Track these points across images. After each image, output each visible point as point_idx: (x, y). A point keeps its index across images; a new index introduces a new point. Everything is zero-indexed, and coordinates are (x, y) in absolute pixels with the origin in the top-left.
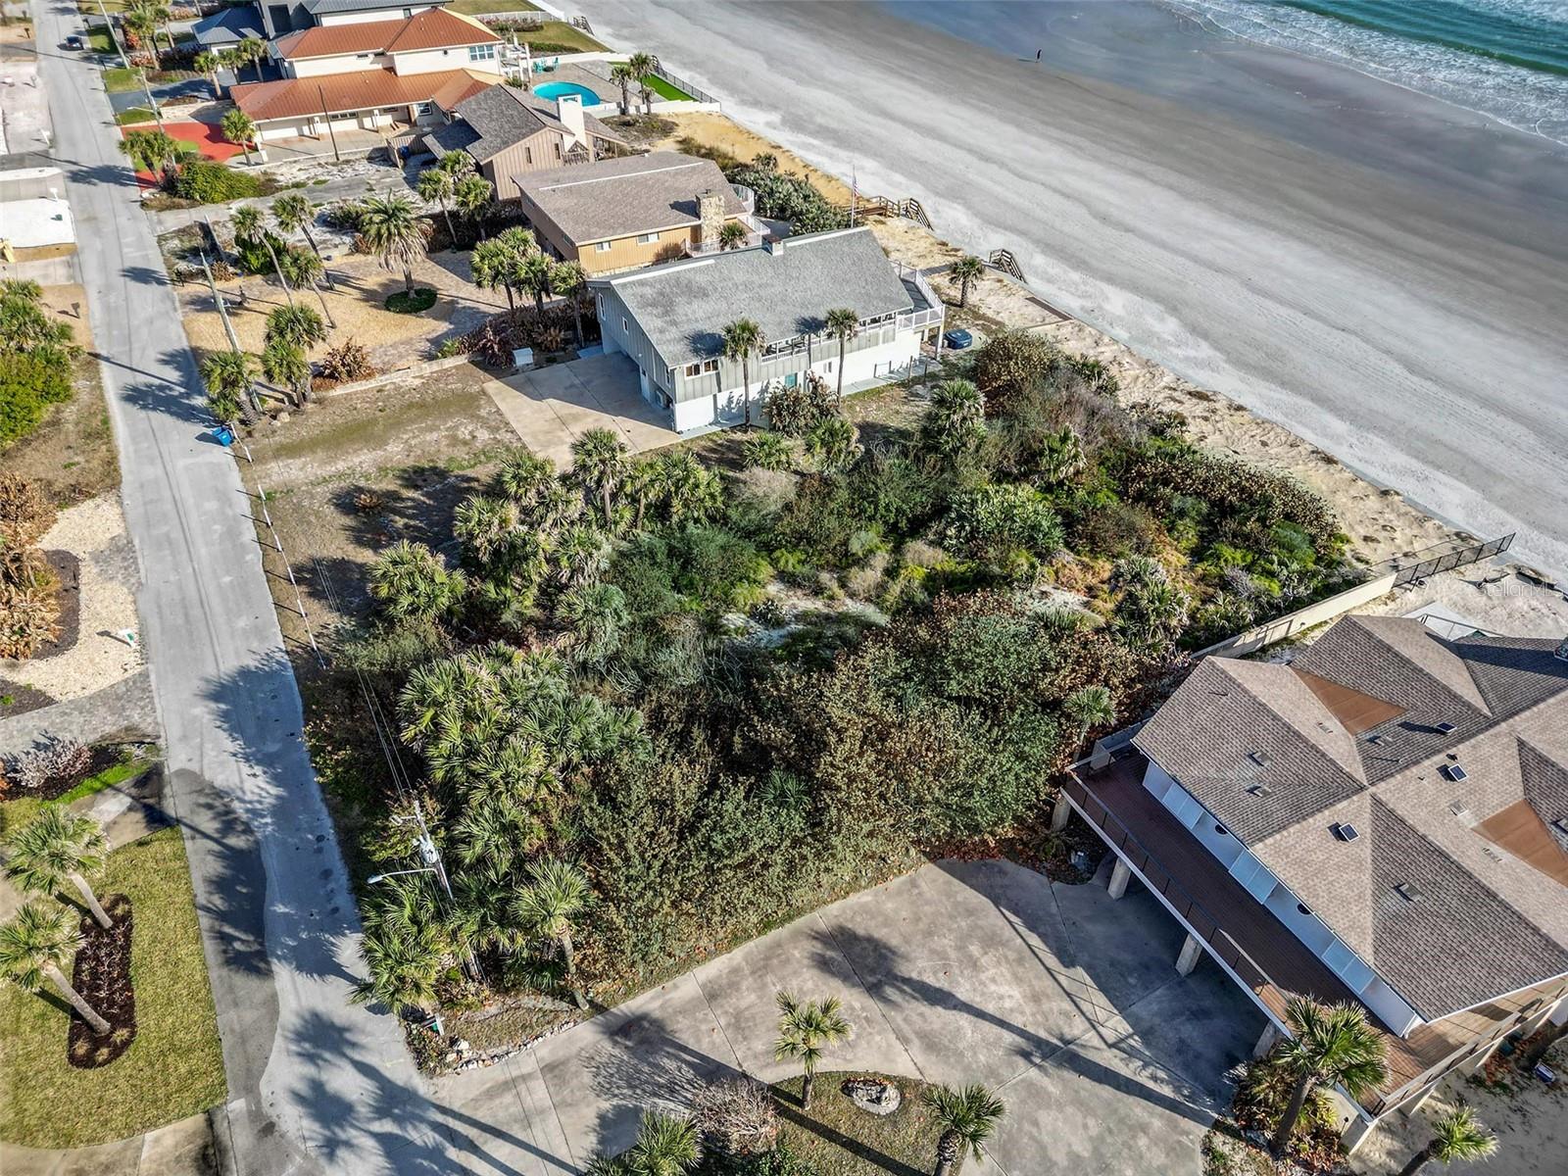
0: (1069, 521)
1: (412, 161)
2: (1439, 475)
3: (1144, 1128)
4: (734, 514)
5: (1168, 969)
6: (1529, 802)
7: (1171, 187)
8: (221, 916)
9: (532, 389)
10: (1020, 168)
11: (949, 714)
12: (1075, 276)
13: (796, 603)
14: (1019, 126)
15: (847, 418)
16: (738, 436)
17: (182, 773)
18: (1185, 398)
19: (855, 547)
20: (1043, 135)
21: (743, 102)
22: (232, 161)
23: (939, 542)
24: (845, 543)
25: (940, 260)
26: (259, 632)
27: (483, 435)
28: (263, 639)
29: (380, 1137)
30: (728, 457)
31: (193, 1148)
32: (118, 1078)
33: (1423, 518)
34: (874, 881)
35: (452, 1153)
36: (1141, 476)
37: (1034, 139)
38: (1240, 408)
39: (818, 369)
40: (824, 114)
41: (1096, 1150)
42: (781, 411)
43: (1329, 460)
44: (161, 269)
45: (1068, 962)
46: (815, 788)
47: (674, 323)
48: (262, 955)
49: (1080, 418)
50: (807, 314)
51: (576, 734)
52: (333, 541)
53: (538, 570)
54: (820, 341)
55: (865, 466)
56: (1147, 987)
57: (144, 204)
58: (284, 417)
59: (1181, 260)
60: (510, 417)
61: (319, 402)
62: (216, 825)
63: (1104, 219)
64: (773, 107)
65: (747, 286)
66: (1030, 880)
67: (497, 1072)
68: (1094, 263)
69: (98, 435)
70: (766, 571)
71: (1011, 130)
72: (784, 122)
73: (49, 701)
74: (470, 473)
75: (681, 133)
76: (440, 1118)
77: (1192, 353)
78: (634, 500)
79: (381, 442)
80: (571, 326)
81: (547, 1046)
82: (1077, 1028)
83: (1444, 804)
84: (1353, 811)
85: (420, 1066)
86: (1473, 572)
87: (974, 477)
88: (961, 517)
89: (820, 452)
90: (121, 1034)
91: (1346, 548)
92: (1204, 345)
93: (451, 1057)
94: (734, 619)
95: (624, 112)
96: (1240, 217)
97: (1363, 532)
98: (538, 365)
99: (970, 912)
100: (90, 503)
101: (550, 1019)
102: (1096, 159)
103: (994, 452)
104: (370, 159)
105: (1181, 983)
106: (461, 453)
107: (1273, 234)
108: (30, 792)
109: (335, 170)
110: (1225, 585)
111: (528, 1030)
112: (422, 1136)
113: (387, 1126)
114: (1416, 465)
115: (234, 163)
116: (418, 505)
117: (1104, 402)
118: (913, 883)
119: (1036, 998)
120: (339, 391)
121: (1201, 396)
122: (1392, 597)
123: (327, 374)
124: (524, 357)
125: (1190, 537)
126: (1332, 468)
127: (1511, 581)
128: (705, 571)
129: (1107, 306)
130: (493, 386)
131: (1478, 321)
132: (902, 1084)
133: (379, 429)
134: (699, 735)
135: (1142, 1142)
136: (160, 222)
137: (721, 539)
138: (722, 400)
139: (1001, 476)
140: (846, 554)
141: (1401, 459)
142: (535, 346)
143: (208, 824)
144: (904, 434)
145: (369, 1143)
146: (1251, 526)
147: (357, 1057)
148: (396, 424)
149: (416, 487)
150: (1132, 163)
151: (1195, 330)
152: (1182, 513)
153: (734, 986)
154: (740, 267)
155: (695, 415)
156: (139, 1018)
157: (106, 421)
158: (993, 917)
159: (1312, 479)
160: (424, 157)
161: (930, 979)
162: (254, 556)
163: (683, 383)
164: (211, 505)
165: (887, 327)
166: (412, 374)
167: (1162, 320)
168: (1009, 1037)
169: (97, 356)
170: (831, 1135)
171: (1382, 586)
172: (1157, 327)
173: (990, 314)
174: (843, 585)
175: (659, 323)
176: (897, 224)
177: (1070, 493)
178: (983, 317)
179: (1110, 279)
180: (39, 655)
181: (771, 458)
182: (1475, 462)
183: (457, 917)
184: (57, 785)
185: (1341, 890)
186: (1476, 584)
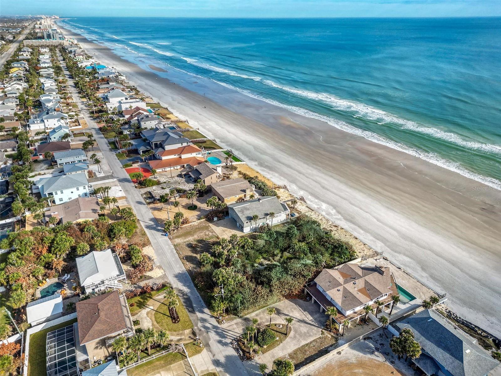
0: (310, 249)
1: (186, 176)
2: (378, 241)
4: (255, 247)
5: (319, 312)
6: (365, 287)
7: (338, 180)
8: (186, 306)
9: (218, 225)
10: (307, 175)
11: (289, 277)
12: (316, 201)
13: (266, 262)
14: (308, 164)
15: (273, 230)
16: (254, 233)
17: (176, 288)
18: (333, 227)
19: (275, 253)
20: (312, 167)
21: (250, 159)
22: (150, 177)
23: (289, 252)
24: (274, 252)
25: (290, 198)
26: (181, 267)
27: (210, 234)
28: (182, 268)
30: (253, 237)
31: (191, 332)
33: (370, 248)
34: (279, 302)
35: (224, 333)
36: (323, 241)
37: (310, 168)
38: (343, 229)
39: (268, 222)
40: (267, 162)
41: (307, 331)
42: (261, 229)
43: (356, 239)
44: (144, 202)
45: (305, 311)
46: (270, 286)
47: (244, 215)
48: (194, 311)
49: (313, 231)
50: (266, 213)
51: (237, 279)
52: (189, 253)
53: (224, 257)
54: (268, 217)
55: (276, 239)
56: (316, 314)
57: (136, 187)
58: (176, 231)
59: (338, 197)
60: (214, 230)
61: (181, 228)
62: (182, 295)
63: (323, 187)
64: (256, 160)
65: (256, 208)
66: (301, 301)
67: (229, 324)
68: (321, 198)
69: (144, 235)
70: (261, 257)
71: (306, 166)
72: (259, 164)
73: (152, 278)
74: (209, 241)
75: (239, 169)
76: (222, 329)
77: (337, 217)
78: (239, 245)
79: (193, 235)
80: (223, 213)
81: (235, 321)
82: (306, 319)
83: (353, 287)
84: (341, 288)
86: (375, 258)
87: (295, 241)
88: (292, 248)
89: (269, 237)
90: (178, 320)
91: (355, 254)
92: (340, 215)
94: (256, 265)
95: (227, 165)
96: (351, 187)
97: (359, 251)
98: (218, 220)
99: (292, 305)
100: (147, 247)
101: (235, 318)
102: (323, 173)
103: (298, 237)
104: (178, 176)
105: (321, 313)
106: (207, 237)
107: (357, 191)
108: (155, 290)
109: (171, 179)
110: (334, 260)
111: (232, 319)
112: (220, 331)
113: (215, 330)
114: (374, 239)
115: (151, 177)
116: (201, 246)
117: (318, 228)
118: (284, 302)
119: (301, 315)
120: (184, 226)
121: (336, 226)
122: (361, 262)
123: (183, 223)
124: (215, 219)
125: (330, 251)
126: (357, 240)
127: (382, 260)
128: (251, 257)
129: (322, 207)
130: (210, 225)
131: (393, 210)
132: (283, 325)
133: (192, 233)
134: (253, 280)
135: (313, 331)
136: (140, 191)
137: (253, 252)
138: (252, 227)
139: (299, 241)
140: (274, 254)
141: (372, 238)
142: (217, 217)
144: (283, 233)
145: (212, 331)
146: (340, 250)
147: (209, 322)
148: (195, 232)
149: (201, 243)
150: (330, 174)
151: (339, 212)
152: (329, 248)
154: (254, 204)
155: (247, 230)
156: (180, 318)
157: (145, 232)
159: (352, 242)
160: (188, 176)
161: (286, 313)
162: (177, 255)
163: (245, 224)
164: (167, 247)
165: (280, 214)
166: (196, 223)
167: (332, 210)
168: (297, 320)
169: (139, 220)
170: (273, 330)
171: (359, 260)
172: (332, 212)
173: (299, 210)
174: (273, 259)
175: (241, 215)
176: (282, 190)
177: (311, 244)
178: (298, 210)
179: (323, 201)
180: (149, 271)
181: (260, 237)
182: (385, 239)
183: (225, 302)
184: (158, 290)
185: (338, 297)
186: (376, 260)
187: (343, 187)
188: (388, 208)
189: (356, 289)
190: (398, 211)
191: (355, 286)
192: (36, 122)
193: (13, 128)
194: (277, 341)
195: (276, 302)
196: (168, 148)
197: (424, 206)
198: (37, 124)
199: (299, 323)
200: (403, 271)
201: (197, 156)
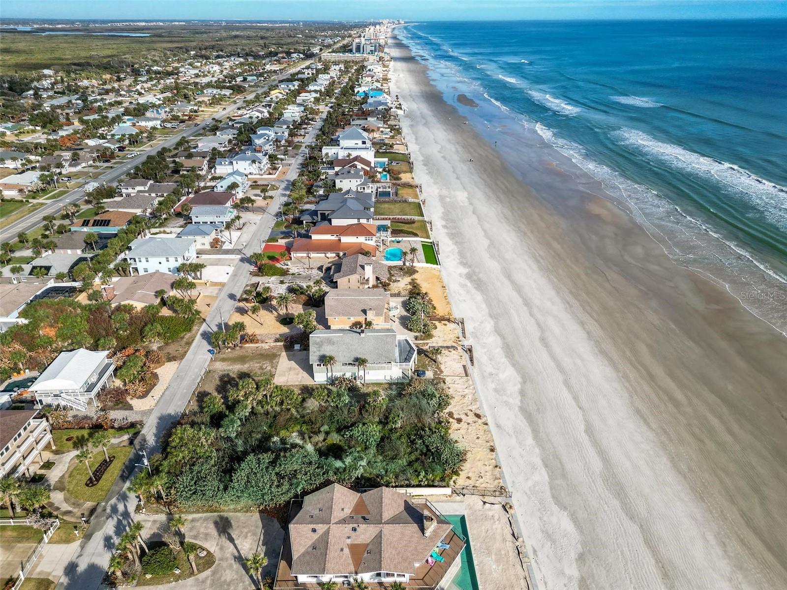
0: (382, 441)
3: (244, 582)
4: (300, 410)
9: (290, 358)
13: (295, 440)
17: (143, 434)
18: (472, 415)
23: (343, 435)
27: (269, 368)
28: (180, 408)
29: (118, 518)
31: (92, 508)
32: (89, 491)
34: (245, 512)
38: (486, 424)
41: (231, 581)
43: (492, 450)
44: (239, 296)
47: (319, 351)
48: (127, 478)
52: (212, 388)
57: (251, 273)
58: (230, 350)
60: (279, 364)
61: (240, 347)
62: (139, 447)
67: (146, 517)
69: (189, 344)
73: (132, 409)
74: (256, 378)
75: (416, 276)
76: (131, 521)
78: (275, 398)
79: (244, 363)
81: (157, 517)
84: (322, 528)
85: (135, 511)
90: (96, 482)
91: (455, 477)
93: (141, 511)
94: (275, 439)
95: (405, 264)
99: (257, 527)
100: (173, 363)
101: (162, 512)
104: (318, 268)
106: (259, 371)
108: (115, 428)
109: (306, 271)
111: (157, 512)
112: (125, 522)
113: (121, 518)
116: (236, 383)
117: (430, 408)
118: (251, 516)
119: (250, 549)
120: (247, 345)
121: (478, 416)
122: (450, 496)
123: (246, 341)
124: (296, 347)
126: (489, 453)
127: (498, 506)
130: (283, 354)
132: (209, 552)
133: (247, 359)
136: (250, 280)
138: (328, 375)
140: (319, 430)
143: (138, 447)
145: (116, 519)
147: (126, 503)
148: (253, 359)
149: (240, 378)
151: (523, 393)
153: (198, 521)
155: (320, 377)
156: (100, 481)
157: (193, 341)
158: (259, 530)
159: (476, 454)
162: (195, 387)
164: (197, 370)
165: (389, 365)
166: (268, 345)
168: (236, 554)
169: (204, 320)
171: (447, 491)
173: (443, 367)
174: (309, 439)
175: (315, 350)
178: (440, 368)
180: (137, 398)
184: (120, 429)
185: (302, 542)
186: (485, 503)
187: (584, 348)
188: (638, 411)
189: (349, 541)
190: (654, 426)
191: (353, 534)
192: (223, 163)
193: (192, 167)
194: (174, 574)
195: (239, 511)
196: (336, 222)
197: (730, 432)
198: (225, 165)
199: (233, 562)
200: (517, 544)
201: (368, 242)
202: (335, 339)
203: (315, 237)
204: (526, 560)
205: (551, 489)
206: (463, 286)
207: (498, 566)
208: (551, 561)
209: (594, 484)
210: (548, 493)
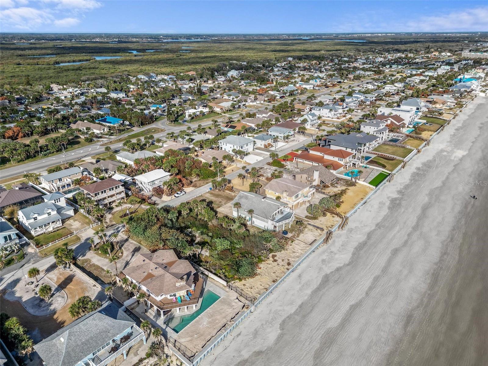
32: (118, 219)
43: (274, 282)
47: (239, 200)
57: (267, 163)
61: (223, 191)
65: (253, 202)
85: (122, 232)
95: (351, 180)
122: (226, 287)
126: (271, 282)
153: (132, 244)
154: (256, 199)
159: (264, 279)
180: (167, 195)
186: (237, 298)
189: (150, 271)
192: (316, 109)
193: (298, 109)
194: (106, 256)
195: (146, 247)
196: (332, 147)
200: (229, 323)
201: (339, 162)
202: (249, 197)
203: (311, 152)
204: (224, 331)
205: (288, 317)
206: (382, 204)
207: (207, 324)
208: (241, 343)
209: (317, 331)
210: (283, 318)
